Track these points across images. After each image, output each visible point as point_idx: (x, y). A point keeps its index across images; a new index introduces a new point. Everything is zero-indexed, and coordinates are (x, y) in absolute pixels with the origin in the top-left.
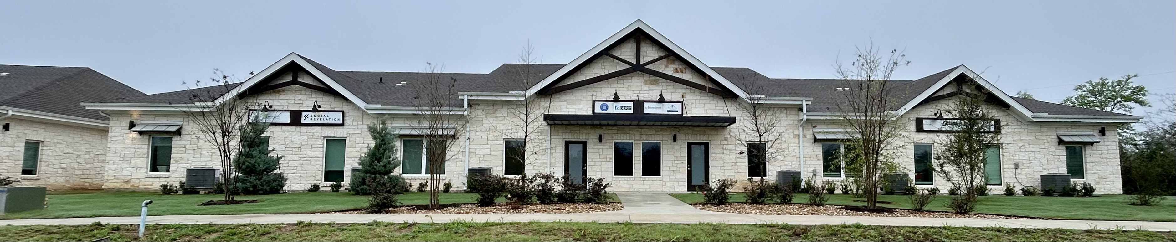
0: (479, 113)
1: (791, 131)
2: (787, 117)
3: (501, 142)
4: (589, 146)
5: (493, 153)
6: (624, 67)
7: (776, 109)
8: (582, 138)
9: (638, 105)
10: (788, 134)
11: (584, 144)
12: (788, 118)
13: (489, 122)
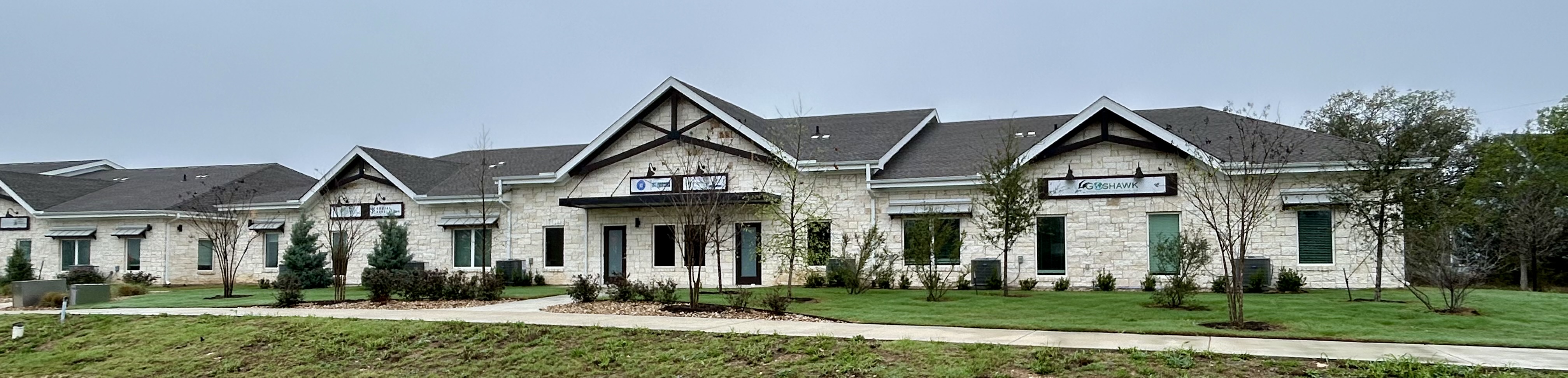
0: (519, 199)
1: (862, 204)
2: (856, 186)
3: (541, 230)
4: (628, 232)
5: (533, 243)
6: (660, 135)
7: (842, 178)
8: (620, 223)
9: (677, 181)
10: (858, 209)
11: (623, 229)
12: (858, 188)
13: (529, 208)
